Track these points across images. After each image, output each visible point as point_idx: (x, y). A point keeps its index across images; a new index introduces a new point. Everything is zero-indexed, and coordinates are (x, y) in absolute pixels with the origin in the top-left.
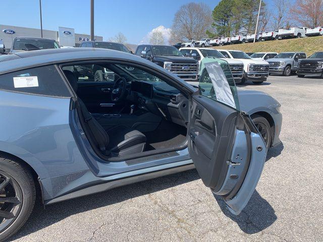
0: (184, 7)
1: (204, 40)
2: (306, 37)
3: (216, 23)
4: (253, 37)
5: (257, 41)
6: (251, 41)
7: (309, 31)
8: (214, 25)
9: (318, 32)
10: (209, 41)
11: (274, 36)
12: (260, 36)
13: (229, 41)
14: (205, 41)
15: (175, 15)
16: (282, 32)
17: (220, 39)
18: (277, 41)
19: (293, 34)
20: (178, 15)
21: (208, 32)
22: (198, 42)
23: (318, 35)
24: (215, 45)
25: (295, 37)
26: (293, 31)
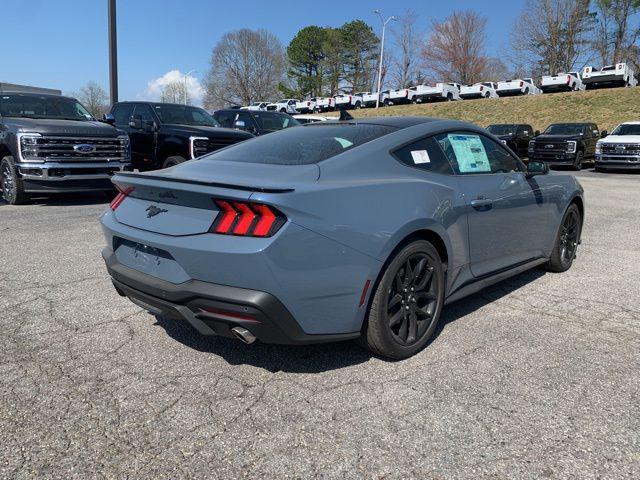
0: (230, 36)
1: (283, 102)
2: (462, 100)
3: (294, 70)
4: (374, 97)
5: (381, 105)
6: (371, 105)
7: (465, 90)
8: (293, 73)
9: (478, 91)
10: (294, 103)
11: (410, 97)
12: (385, 96)
13: (333, 105)
14: (286, 104)
15: (214, 52)
16: (422, 90)
17: (315, 100)
18: (415, 105)
19: (440, 94)
20: (219, 52)
21: (282, 87)
22: (272, 104)
23: (478, 96)
24: (305, 111)
25: (444, 99)
26: (440, 89)
